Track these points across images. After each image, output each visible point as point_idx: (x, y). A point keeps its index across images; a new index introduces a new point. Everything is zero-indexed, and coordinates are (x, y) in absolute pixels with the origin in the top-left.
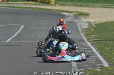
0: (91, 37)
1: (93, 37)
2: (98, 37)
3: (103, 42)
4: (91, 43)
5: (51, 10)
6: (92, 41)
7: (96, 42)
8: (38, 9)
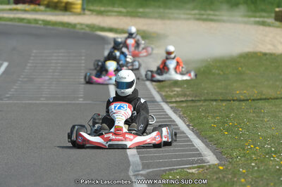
0: (172, 94)
1: (177, 91)
2: (188, 93)
3: (201, 105)
4: (172, 108)
5: (74, 26)
6: (176, 102)
7: (184, 105)
8: (40, 22)
